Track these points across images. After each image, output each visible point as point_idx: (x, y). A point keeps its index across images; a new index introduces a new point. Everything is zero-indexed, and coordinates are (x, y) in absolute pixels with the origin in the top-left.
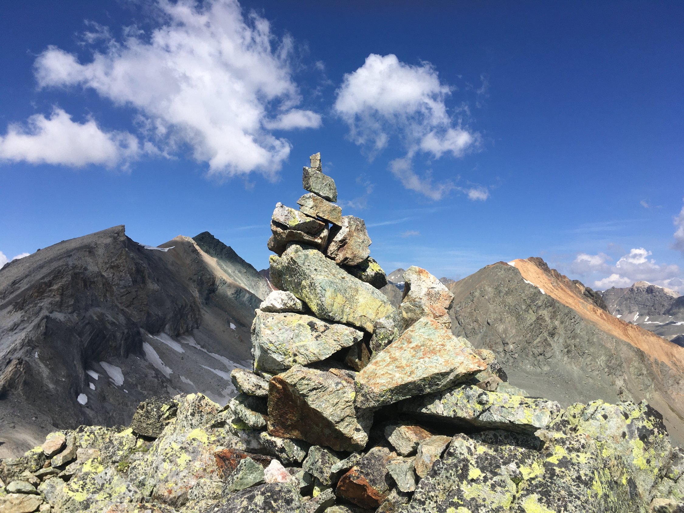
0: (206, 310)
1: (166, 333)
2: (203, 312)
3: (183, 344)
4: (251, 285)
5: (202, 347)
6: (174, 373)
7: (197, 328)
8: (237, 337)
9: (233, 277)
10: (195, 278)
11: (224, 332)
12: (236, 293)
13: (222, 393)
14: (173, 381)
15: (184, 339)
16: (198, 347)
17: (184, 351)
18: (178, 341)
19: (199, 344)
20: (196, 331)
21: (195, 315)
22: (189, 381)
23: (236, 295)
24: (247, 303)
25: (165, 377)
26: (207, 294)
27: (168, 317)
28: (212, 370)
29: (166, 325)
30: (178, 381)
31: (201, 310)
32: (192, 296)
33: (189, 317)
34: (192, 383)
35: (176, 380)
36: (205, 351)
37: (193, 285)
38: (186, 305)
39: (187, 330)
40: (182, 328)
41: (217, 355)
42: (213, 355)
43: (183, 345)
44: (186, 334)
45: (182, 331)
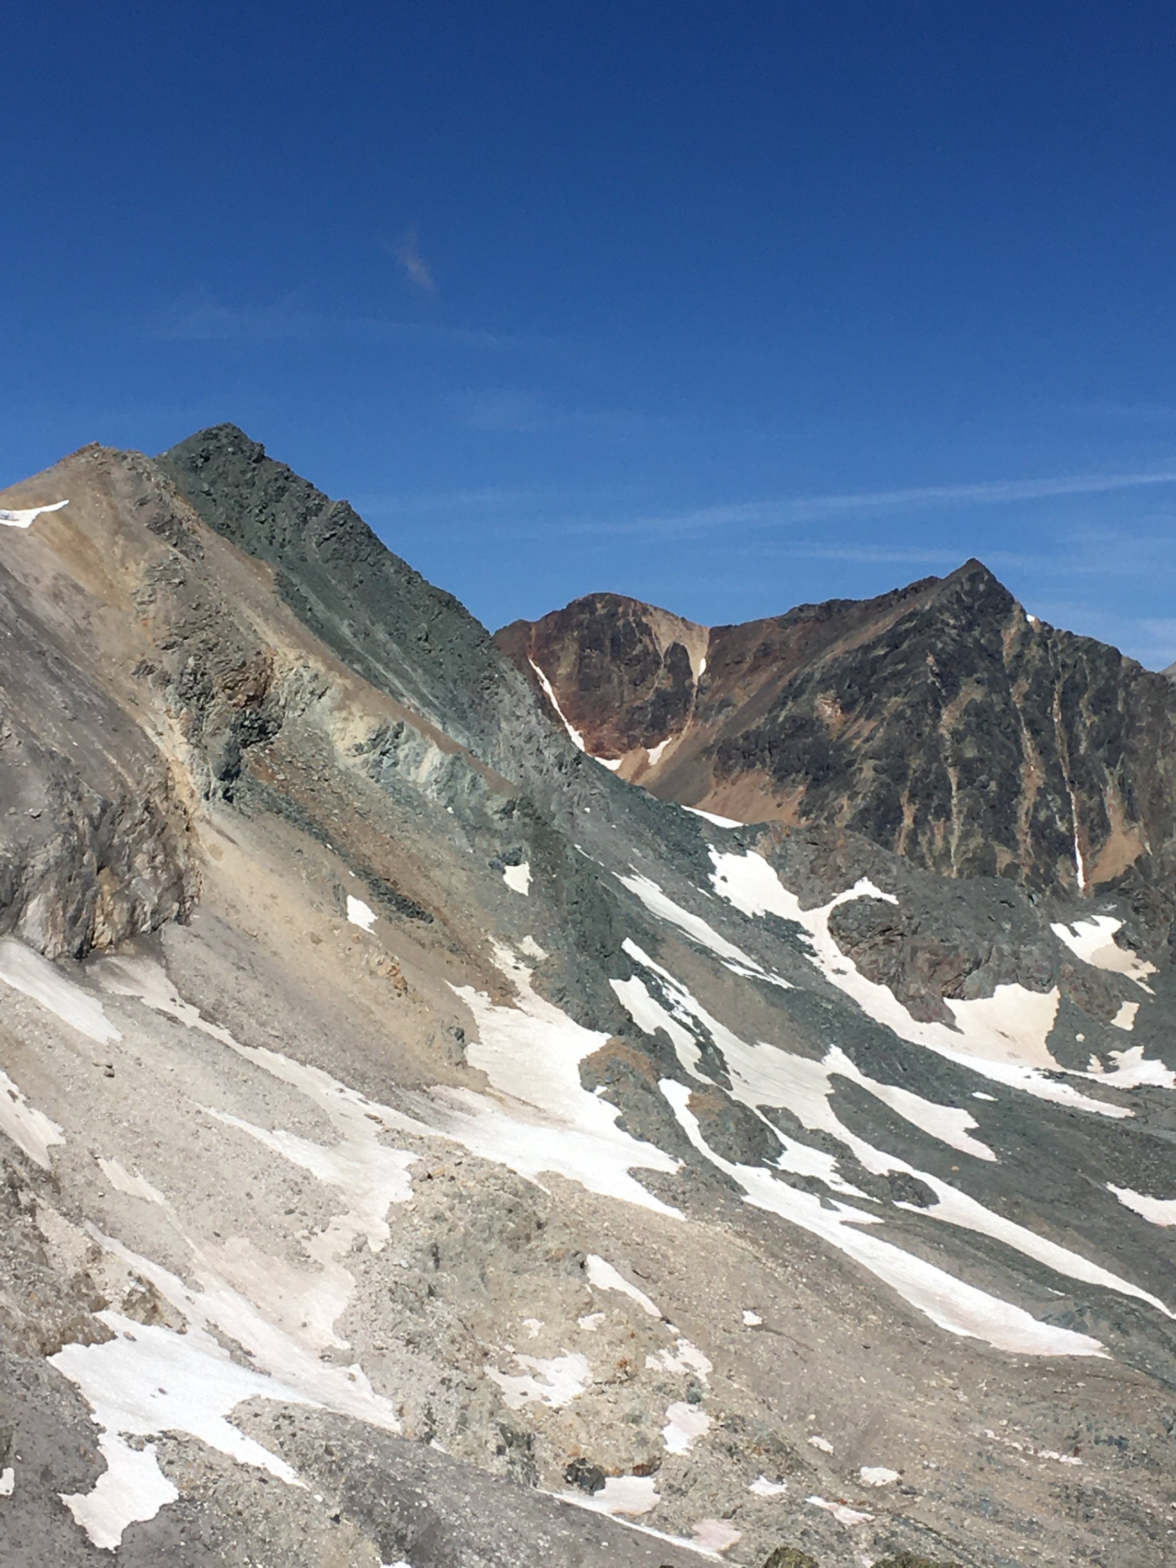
0: (228, 827)
1: (29, 943)
2: (207, 838)
3: (113, 997)
4: (453, 701)
5: (206, 1016)
6: (70, 1142)
7: (182, 918)
8: (382, 971)
9: (361, 660)
10: (169, 662)
11: (317, 941)
12: (374, 743)
13: (310, 1247)
14: (65, 1183)
15: (114, 973)
16: (189, 1015)
17: (117, 1037)
18: (90, 985)
19: (190, 1001)
20: (172, 934)
21: (170, 852)
22: (141, 1186)
23: (373, 756)
24: (431, 794)
25: (25, 1160)
26: (231, 749)
27: (38, 863)
28: (259, 1133)
29: (26, 900)
30: (90, 1184)
31: (200, 827)
32: (156, 756)
33: (140, 860)
34: (157, 1196)
35: (80, 1179)
36: (223, 1034)
37: (158, 703)
38: (126, 803)
39: (132, 930)
40: (108, 916)
41: (281, 1058)
42: (262, 1056)
43: (111, 1003)
44: (129, 947)
45: (104, 934)
